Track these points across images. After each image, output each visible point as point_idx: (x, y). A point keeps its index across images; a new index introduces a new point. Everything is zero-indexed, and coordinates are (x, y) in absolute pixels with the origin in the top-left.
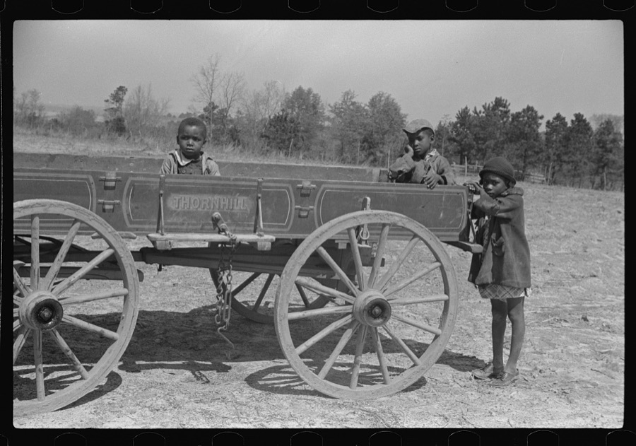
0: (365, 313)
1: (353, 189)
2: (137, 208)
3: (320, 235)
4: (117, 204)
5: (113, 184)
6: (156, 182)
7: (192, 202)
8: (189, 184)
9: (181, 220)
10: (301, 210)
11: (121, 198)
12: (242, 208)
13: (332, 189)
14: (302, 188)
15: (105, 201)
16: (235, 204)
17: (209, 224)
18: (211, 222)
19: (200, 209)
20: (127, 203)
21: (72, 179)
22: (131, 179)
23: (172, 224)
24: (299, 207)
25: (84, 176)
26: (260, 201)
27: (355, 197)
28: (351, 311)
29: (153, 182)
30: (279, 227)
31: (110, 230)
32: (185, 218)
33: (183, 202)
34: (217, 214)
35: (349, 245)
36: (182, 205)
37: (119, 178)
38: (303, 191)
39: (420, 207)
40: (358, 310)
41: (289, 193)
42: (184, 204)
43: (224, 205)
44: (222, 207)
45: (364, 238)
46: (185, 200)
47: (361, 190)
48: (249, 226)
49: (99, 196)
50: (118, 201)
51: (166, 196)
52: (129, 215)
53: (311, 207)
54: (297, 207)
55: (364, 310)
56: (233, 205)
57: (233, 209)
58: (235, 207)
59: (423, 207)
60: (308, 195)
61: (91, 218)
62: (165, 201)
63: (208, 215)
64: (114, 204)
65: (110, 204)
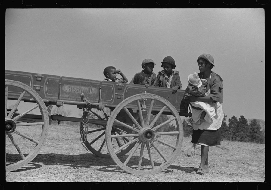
0: (144, 135)
1: (139, 88)
2: (50, 89)
3: (125, 102)
4: (42, 87)
5: (40, 79)
6: (58, 79)
7: (73, 88)
8: (72, 81)
9: (68, 96)
10: (118, 95)
11: (43, 85)
12: (93, 92)
13: (131, 87)
14: (118, 86)
15: (37, 85)
16: (91, 91)
17: (79, 99)
18: (80, 98)
19: (76, 92)
20: (46, 87)
21: (24, 75)
22: (48, 77)
23: (64, 97)
24: (117, 94)
25: (29, 75)
26: (101, 90)
27: (140, 91)
28: (138, 136)
29: (57, 79)
30: (109, 102)
31: (38, 96)
32: (69, 95)
33: (69, 88)
34: (83, 94)
35: (138, 111)
36: (68, 89)
37: (43, 76)
38: (119, 87)
39: (167, 98)
40: (141, 135)
41: (113, 88)
42: (69, 89)
43: (86, 91)
44: (85, 92)
45: (144, 108)
46: (70, 87)
47: (143, 88)
48: (96, 100)
49: (34, 84)
50: (42, 86)
51: (62, 85)
52: (46, 92)
53: (122, 94)
54: (116, 94)
55: (143, 134)
56: (90, 91)
57: (89, 93)
58: (90, 92)
59: (169, 97)
60: (121, 89)
61: (30, 90)
62: (61, 87)
63: (79, 94)
64: (40, 87)
65: (38, 87)
